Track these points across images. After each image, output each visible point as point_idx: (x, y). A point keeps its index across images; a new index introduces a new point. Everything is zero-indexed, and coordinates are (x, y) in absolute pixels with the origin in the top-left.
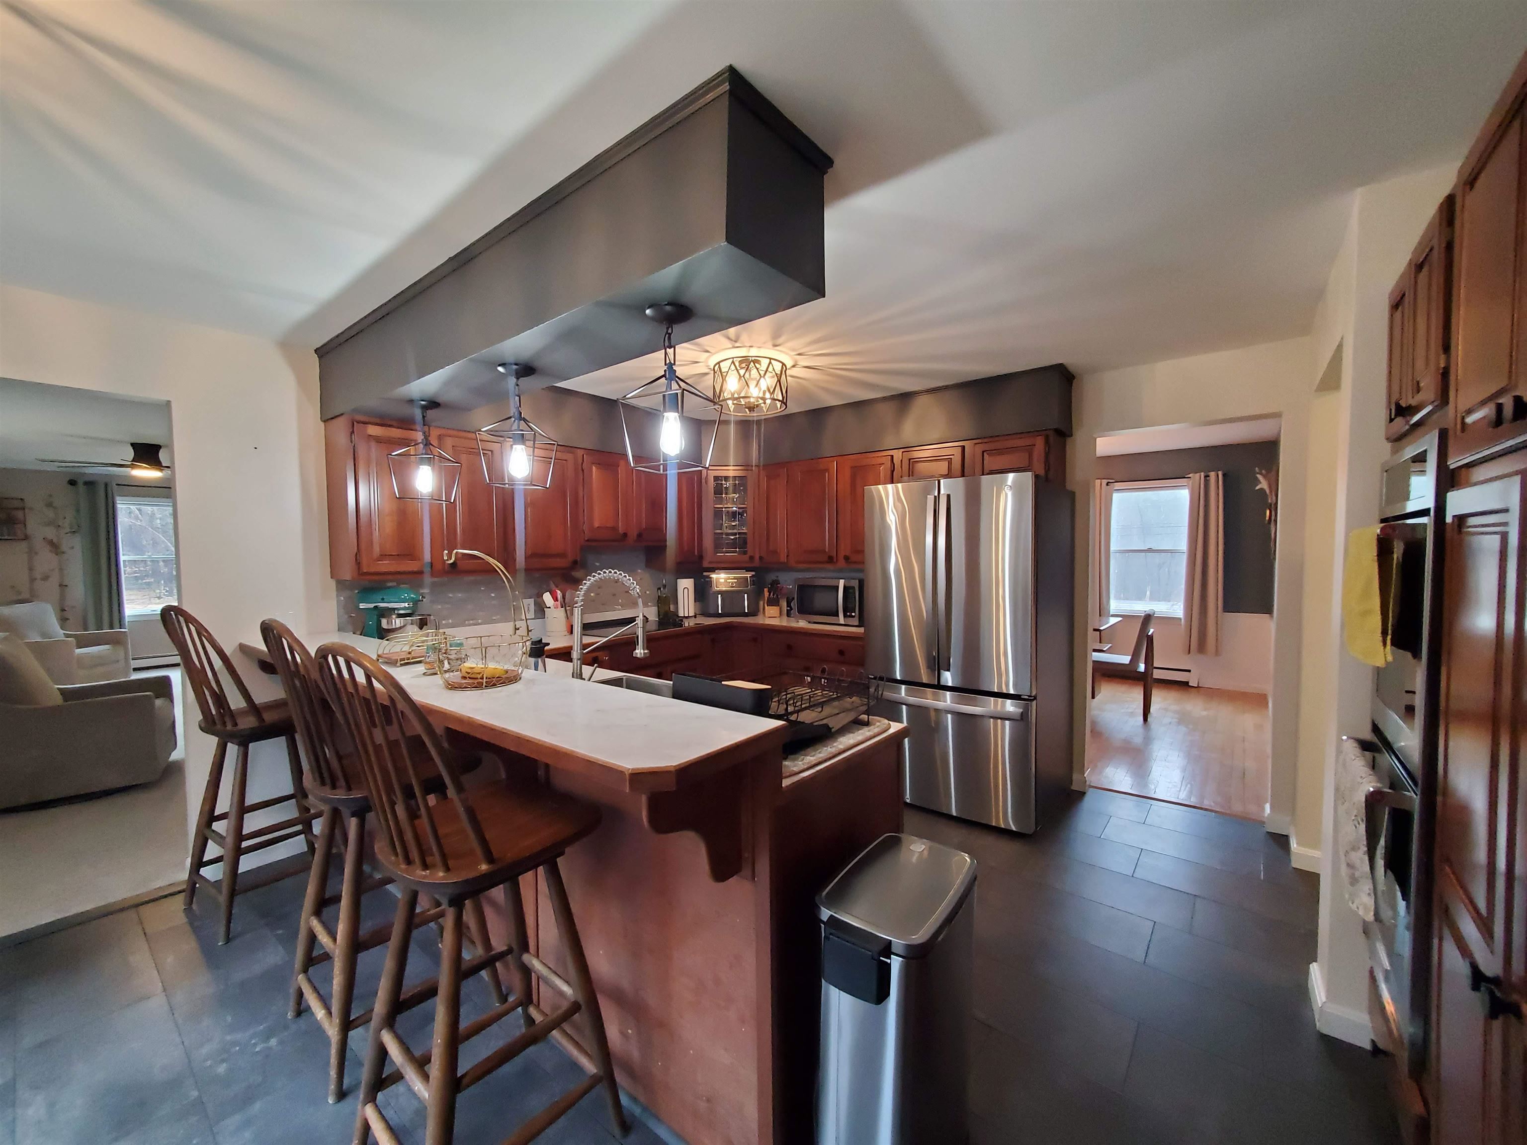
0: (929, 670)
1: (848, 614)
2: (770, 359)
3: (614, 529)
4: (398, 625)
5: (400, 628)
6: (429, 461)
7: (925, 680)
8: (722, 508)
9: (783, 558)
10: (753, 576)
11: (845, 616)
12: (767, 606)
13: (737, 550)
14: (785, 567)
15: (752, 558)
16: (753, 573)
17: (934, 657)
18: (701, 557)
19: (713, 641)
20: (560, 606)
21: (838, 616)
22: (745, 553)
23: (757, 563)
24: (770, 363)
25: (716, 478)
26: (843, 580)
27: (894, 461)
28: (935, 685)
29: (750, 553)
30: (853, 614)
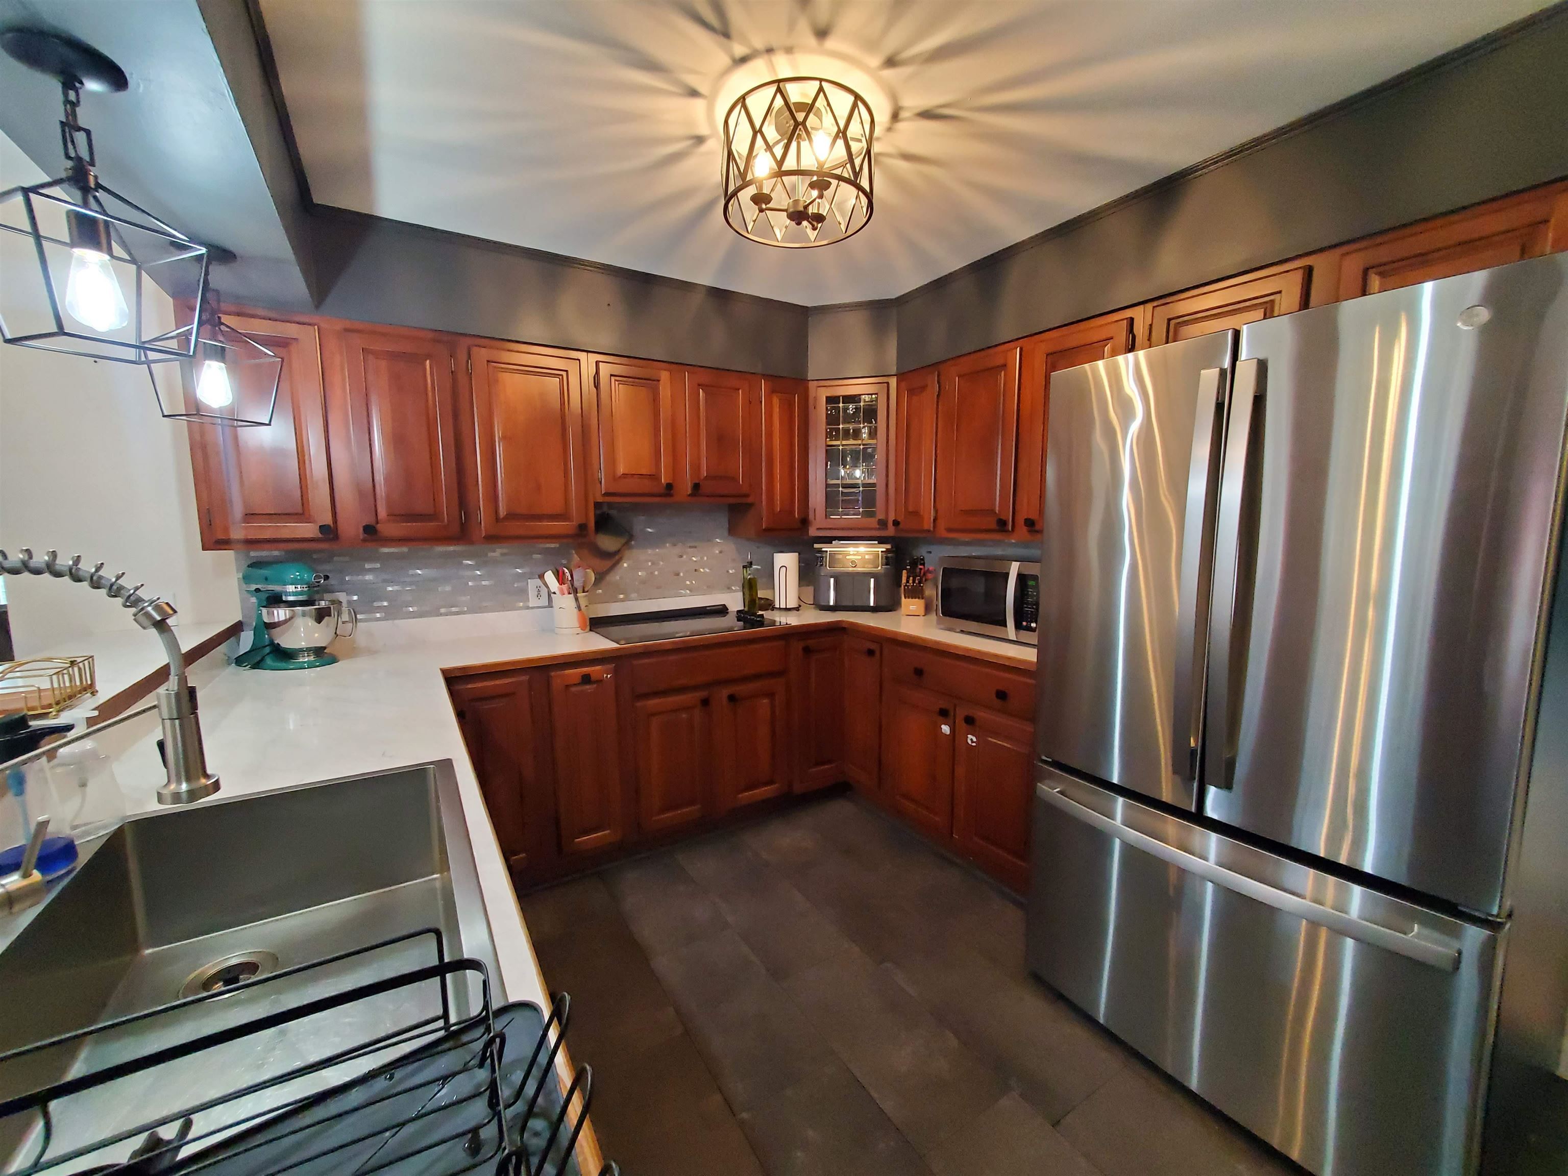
0: (1178, 779)
1: (1024, 623)
2: (821, 80)
3: (654, 477)
4: (282, 618)
5: (286, 621)
6: (220, 354)
7: (1166, 796)
8: (839, 446)
9: (928, 524)
10: (888, 551)
11: (1018, 626)
12: (905, 598)
13: (861, 510)
14: (932, 538)
15: (883, 524)
16: (889, 546)
17: (1193, 752)
18: (805, 522)
19: (807, 650)
20: (566, 592)
21: (1004, 624)
22: (871, 514)
23: (891, 531)
24: (821, 89)
25: (832, 400)
26: (1018, 563)
27: (1135, 331)
28: (1192, 812)
29: (881, 516)
30: (1033, 625)
